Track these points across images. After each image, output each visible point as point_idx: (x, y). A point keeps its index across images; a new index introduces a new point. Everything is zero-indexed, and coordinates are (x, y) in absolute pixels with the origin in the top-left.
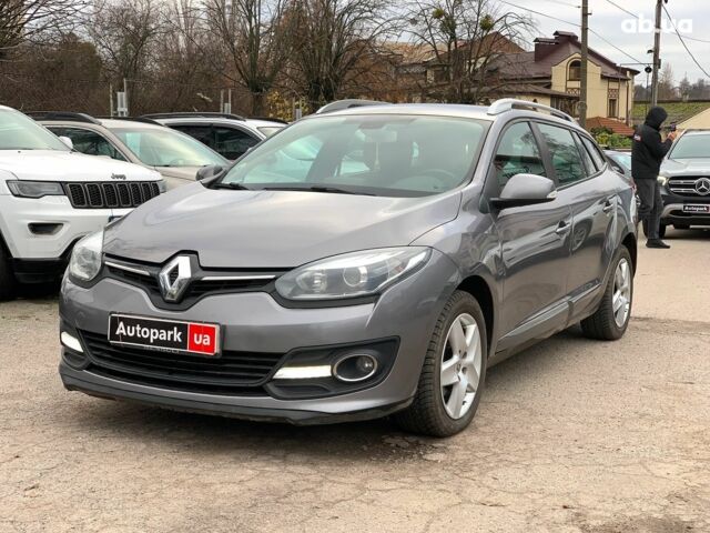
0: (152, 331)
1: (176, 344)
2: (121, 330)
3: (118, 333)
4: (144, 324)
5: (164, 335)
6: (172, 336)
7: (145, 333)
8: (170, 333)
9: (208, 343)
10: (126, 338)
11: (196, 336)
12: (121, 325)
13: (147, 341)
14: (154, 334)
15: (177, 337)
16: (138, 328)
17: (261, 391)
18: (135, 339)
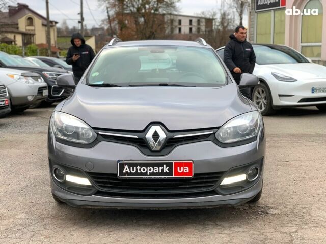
0: (149, 168)
1: (166, 174)
2: (126, 169)
3: (124, 172)
4: (142, 165)
5: (157, 170)
6: (163, 170)
7: (144, 170)
8: (161, 168)
9: (188, 171)
10: (131, 174)
11: (179, 168)
12: (126, 167)
13: (146, 174)
14: (150, 170)
15: (166, 170)
16: (138, 168)
17: (214, 192)
18: (137, 174)
